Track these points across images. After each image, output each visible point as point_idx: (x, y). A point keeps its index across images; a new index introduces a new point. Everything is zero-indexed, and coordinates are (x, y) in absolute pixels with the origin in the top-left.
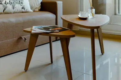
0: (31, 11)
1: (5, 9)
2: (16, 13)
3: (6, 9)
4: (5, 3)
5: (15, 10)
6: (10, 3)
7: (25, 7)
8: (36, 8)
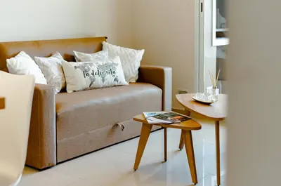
0: (126, 83)
1: (92, 83)
2: (106, 87)
3: (94, 83)
4: (93, 74)
5: (105, 83)
6: (99, 74)
7: (118, 78)
8: (133, 78)
